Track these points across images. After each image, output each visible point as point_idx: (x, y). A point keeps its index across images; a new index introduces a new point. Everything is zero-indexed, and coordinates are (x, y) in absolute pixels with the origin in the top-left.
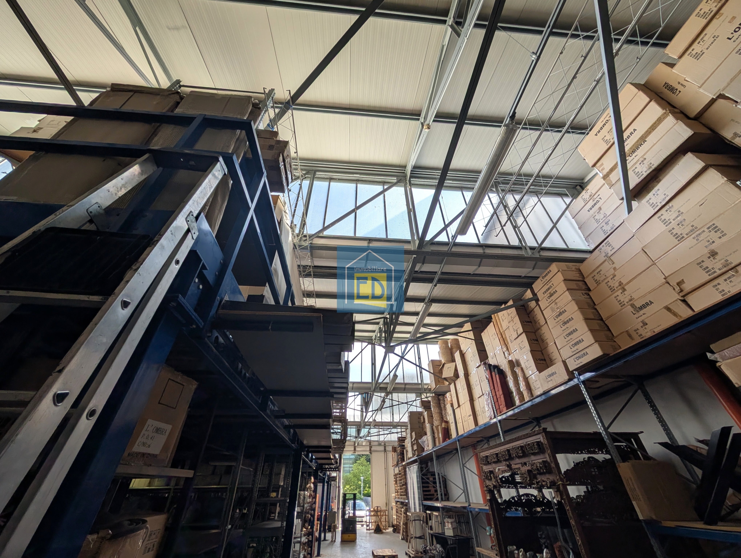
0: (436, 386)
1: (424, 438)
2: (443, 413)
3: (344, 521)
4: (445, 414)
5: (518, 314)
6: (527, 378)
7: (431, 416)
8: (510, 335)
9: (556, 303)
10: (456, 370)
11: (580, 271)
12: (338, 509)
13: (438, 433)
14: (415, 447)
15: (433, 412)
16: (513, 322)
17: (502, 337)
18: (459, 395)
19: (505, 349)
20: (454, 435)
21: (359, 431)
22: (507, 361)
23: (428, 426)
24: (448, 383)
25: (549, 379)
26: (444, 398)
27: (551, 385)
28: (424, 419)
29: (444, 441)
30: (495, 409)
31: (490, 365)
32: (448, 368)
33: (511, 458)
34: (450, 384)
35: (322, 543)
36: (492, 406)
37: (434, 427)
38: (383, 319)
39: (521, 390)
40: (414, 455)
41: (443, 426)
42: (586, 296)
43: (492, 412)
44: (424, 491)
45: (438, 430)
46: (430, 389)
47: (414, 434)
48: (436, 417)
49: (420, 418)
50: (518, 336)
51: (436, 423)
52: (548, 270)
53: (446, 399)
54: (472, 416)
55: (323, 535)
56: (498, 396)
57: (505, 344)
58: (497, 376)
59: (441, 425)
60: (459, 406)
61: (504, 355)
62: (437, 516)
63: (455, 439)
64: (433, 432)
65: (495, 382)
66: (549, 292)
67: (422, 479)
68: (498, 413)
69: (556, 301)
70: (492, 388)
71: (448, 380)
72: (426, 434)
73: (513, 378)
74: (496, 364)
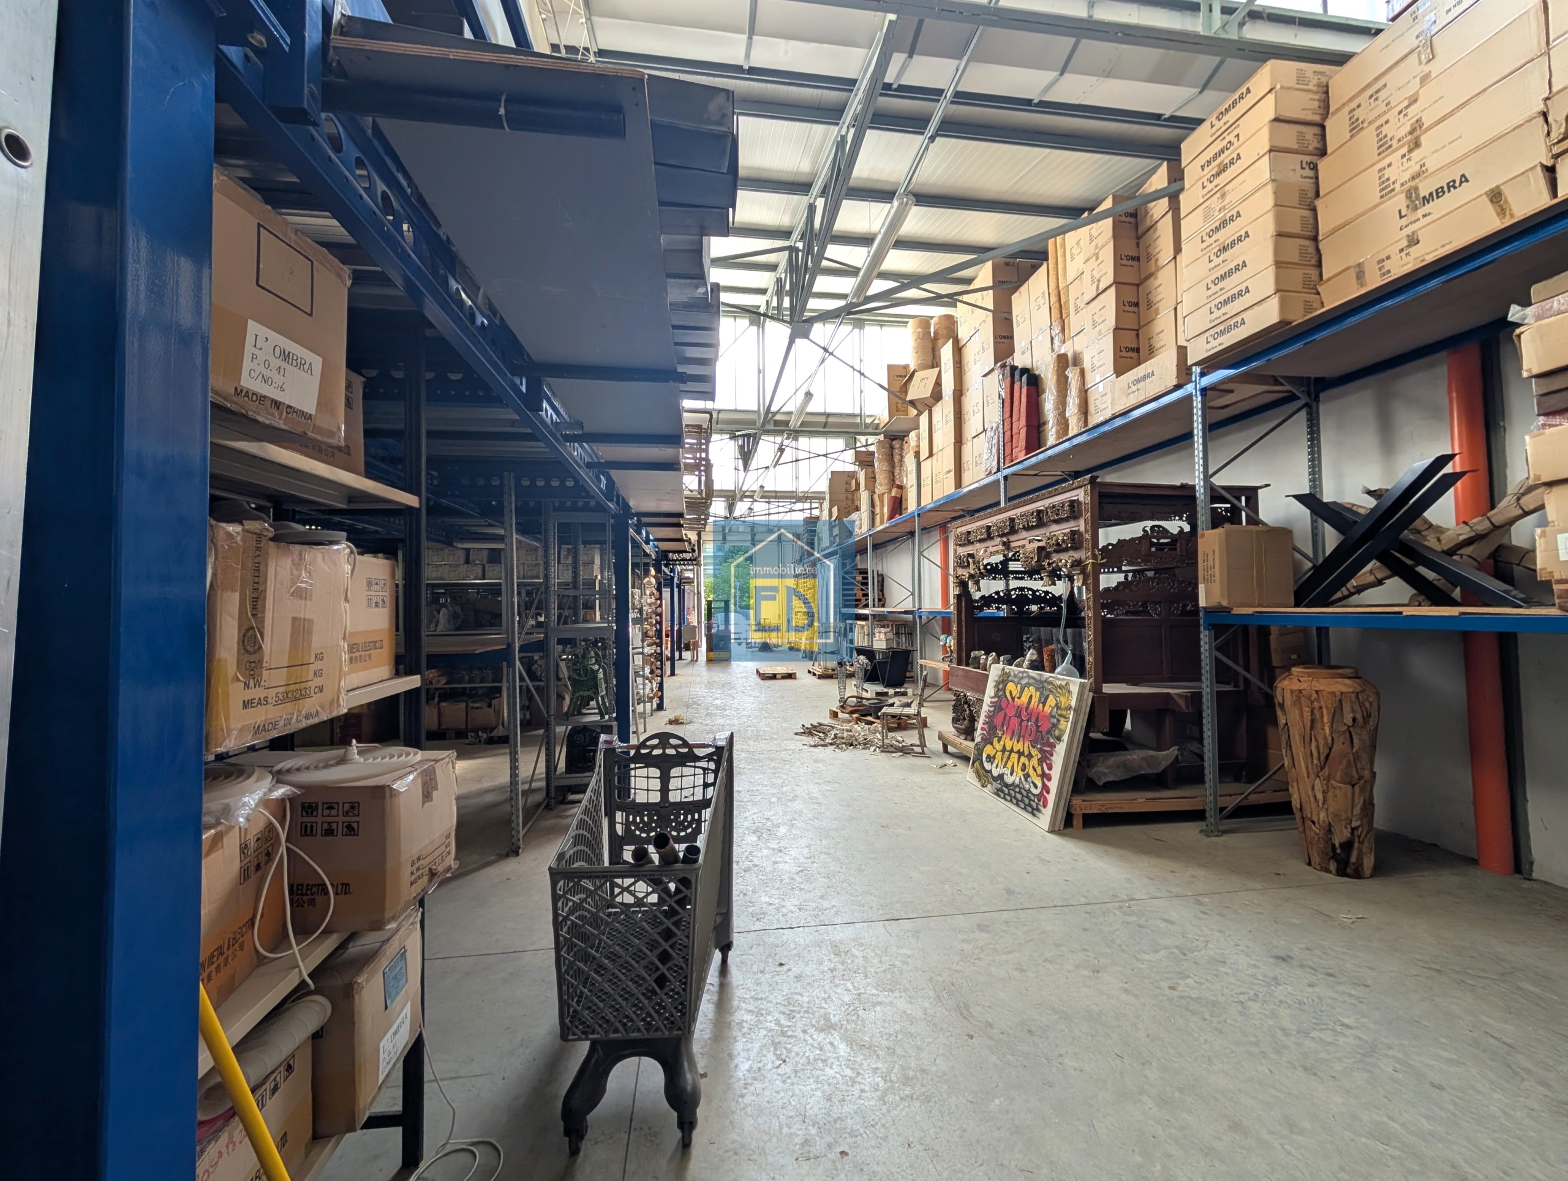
0: (891, 417)
1: (854, 516)
2: (897, 471)
3: (709, 637)
4: (900, 473)
5: (1115, 236)
6: (1086, 391)
7: (871, 479)
8: (1079, 293)
9: (1223, 196)
10: (938, 383)
11: (1327, 92)
12: (699, 622)
13: (882, 506)
14: (836, 531)
15: (877, 470)
16: (1097, 259)
17: (1059, 300)
18: (935, 435)
19: (1057, 330)
20: (911, 506)
21: (731, 507)
22: (1055, 356)
23: (864, 496)
24: (915, 412)
25: (1134, 388)
26: (902, 445)
27: (1133, 401)
28: (858, 484)
29: (891, 517)
30: (1002, 456)
31: (1014, 368)
32: (922, 380)
33: (1013, 531)
34: (920, 413)
35: (676, 663)
36: (998, 449)
37: (876, 497)
38: (787, 253)
39: (1067, 415)
40: (832, 543)
41: (893, 494)
42: (1308, 172)
43: (995, 462)
44: (844, 595)
45: (882, 502)
46: (878, 425)
47: (835, 510)
48: (881, 478)
49: (848, 483)
50: (1098, 295)
51: (880, 489)
52: (1244, 90)
53: (906, 446)
54: (953, 473)
55: (677, 654)
56: (1015, 431)
57: (1061, 317)
58: (1024, 390)
59: (890, 492)
60: (931, 455)
61: (1052, 343)
62: (862, 627)
63: (913, 513)
64: (873, 505)
65: (1016, 403)
66: (1219, 160)
67: (844, 578)
68: (1007, 461)
69: (1226, 188)
70: (1007, 414)
71: (917, 404)
72: (858, 509)
73: (1057, 392)
74: (1029, 366)
